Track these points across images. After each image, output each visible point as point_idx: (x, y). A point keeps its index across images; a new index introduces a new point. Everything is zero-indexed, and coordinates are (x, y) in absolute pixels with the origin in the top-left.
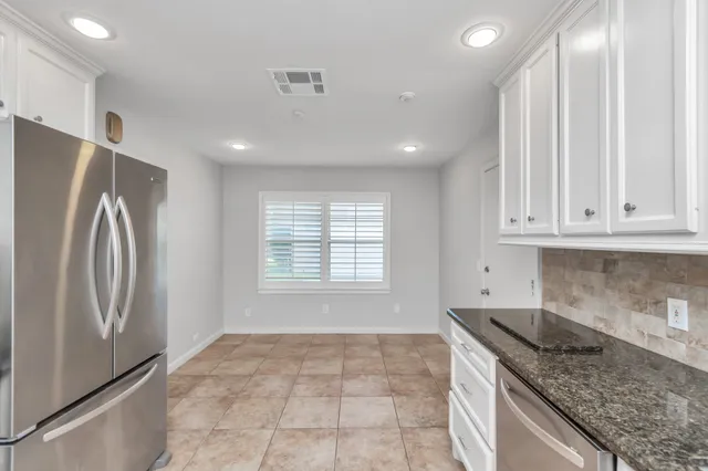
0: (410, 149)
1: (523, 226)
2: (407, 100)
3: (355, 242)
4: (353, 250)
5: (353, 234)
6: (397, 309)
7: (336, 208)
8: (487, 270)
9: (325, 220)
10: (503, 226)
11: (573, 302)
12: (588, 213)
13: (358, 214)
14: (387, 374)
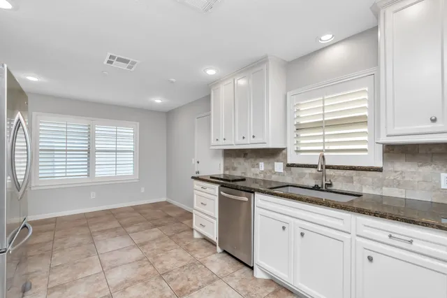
0: (158, 101)
1: (221, 142)
2: (172, 82)
3: (116, 151)
4: (115, 156)
5: (115, 146)
6: (143, 190)
7: (100, 129)
8: (198, 162)
9: (90, 137)
10: (213, 142)
11: (235, 169)
12: (244, 138)
13: (118, 133)
14: (148, 220)
